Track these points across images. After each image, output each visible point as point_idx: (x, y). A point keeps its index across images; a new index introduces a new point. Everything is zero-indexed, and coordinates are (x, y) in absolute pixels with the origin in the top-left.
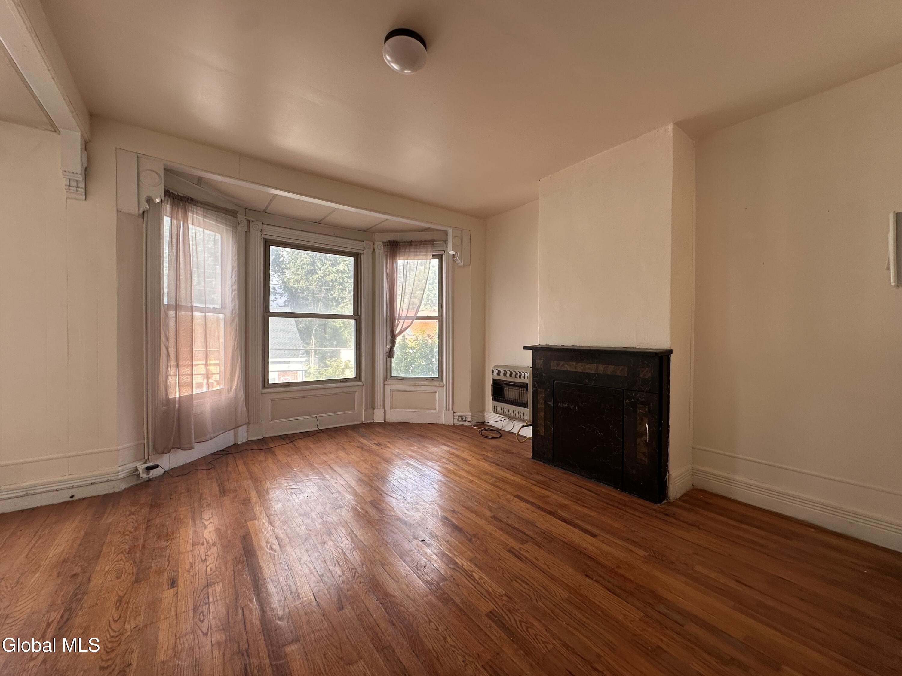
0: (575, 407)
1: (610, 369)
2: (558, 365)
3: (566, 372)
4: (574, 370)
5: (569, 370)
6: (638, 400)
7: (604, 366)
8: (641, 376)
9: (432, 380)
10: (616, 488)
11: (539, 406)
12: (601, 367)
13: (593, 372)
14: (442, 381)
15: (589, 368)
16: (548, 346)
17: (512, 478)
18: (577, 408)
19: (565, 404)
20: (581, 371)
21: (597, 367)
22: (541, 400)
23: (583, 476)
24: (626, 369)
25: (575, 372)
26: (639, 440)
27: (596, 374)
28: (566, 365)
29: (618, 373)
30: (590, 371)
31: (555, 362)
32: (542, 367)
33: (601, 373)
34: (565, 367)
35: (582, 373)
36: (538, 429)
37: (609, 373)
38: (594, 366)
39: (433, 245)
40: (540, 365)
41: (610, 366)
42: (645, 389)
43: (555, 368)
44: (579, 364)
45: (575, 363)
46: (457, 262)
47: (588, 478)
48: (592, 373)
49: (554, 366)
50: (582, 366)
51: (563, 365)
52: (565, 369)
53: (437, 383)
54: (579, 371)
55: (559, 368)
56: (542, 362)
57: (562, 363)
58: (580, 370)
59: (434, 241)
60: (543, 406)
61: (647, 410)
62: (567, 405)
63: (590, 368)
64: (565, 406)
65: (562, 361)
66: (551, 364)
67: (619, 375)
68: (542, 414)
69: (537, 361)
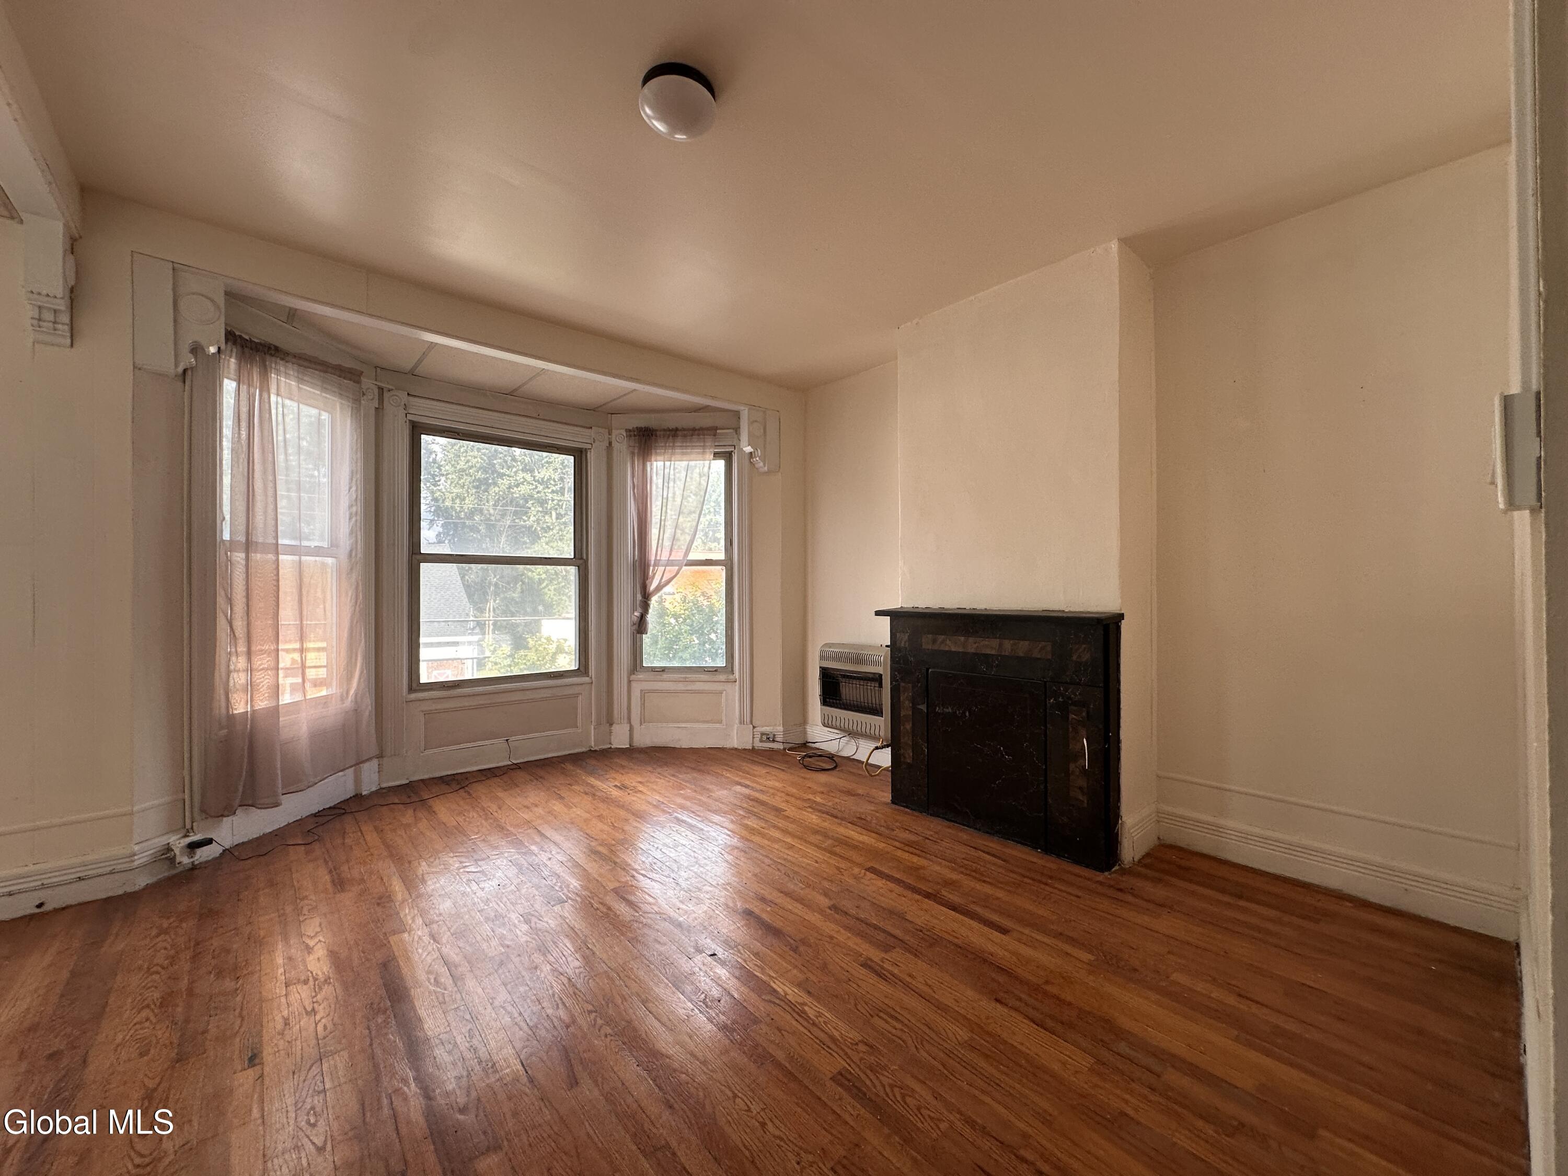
0: (964, 713)
1: (1023, 647)
2: (934, 641)
3: (950, 652)
4: (961, 650)
5: (953, 649)
6: (1069, 698)
7: (1011, 642)
8: (1074, 658)
9: (716, 671)
10: (1035, 848)
11: (903, 713)
12: (1008, 645)
13: (993, 652)
14: (732, 672)
15: (987, 647)
16: (917, 610)
17: (861, 838)
18: (967, 714)
19: (947, 708)
20: (973, 651)
21: (1001, 645)
22: (907, 702)
23: (979, 830)
24: (1049, 648)
25: (963, 653)
26: (1072, 766)
27: (1000, 655)
28: (948, 642)
29: (1036, 654)
30: (988, 651)
31: (930, 636)
32: (907, 646)
33: (1007, 654)
34: (946, 645)
35: (975, 654)
36: (902, 751)
37: (1021, 654)
38: (995, 643)
39: (715, 435)
40: (903, 643)
41: (1022, 643)
42: (1081, 680)
43: (930, 647)
44: (971, 640)
45: (962, 639)
46: (756, 466)
47: (988, 833)
48: (993, 655)
49: (927, 643)
50: (975, 643)
51: (942, 642)
52: (947, 649)
53: (722, 677)
54: (969, 651)
55: (936, 647)
56: (906, 637)
57: (941, 638)
58: (971, 649)
59: (716, 428)
60: (911, 713)
61: (1084, 714)
62: (950, 710)
63: (989, 646)
64: (947, 711)
65: (942, 634)
66: (923, 640)
67: (1038, 656)
68: (908, 726)
69: (898, 635)
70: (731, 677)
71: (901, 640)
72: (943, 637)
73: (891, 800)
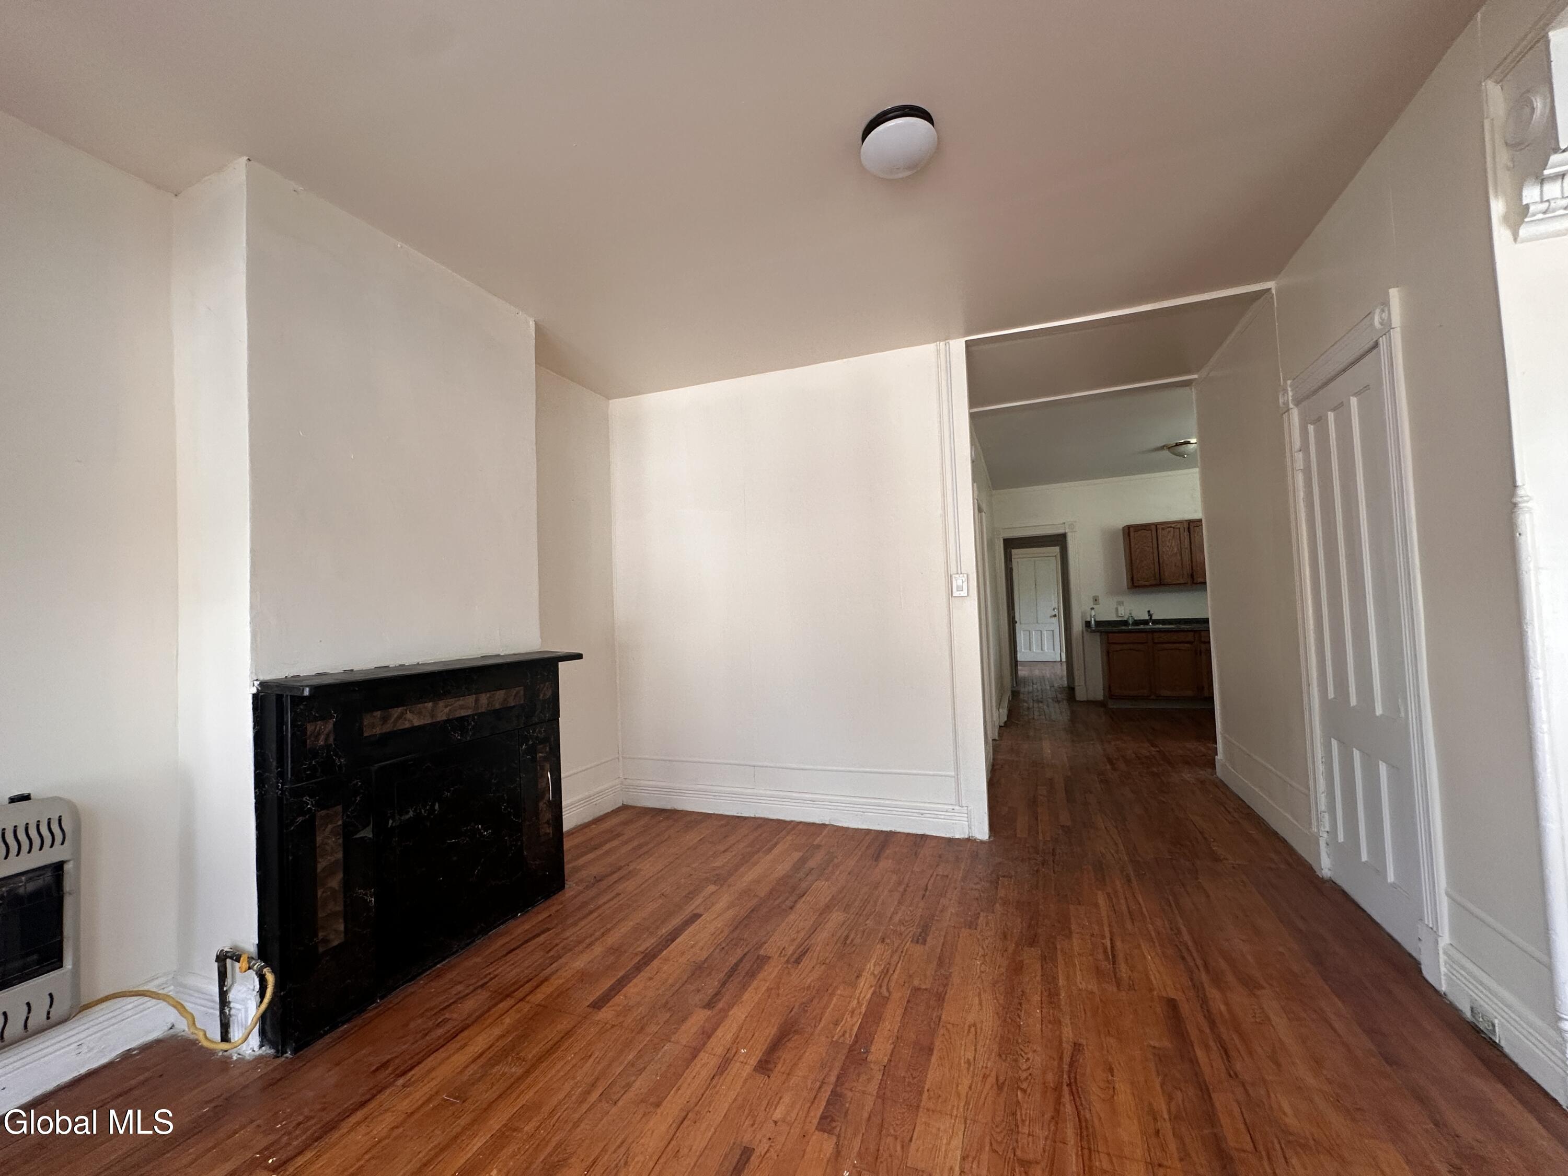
0: (432, 807)
1: (499, 698)
3: (414, 730)
4: (428, 721)
5: (416, 723)
6: (537, 738)
7: (488, 694)
8: (541, 697)
12: (484, 699)
13: (469, 712)
15: (462, 707)
18: (437, 807)
19: (408, 813)
20: (445, 718)
21: (477, 701)
24: (522, 693)
25: (431, 724)
26: (541, 804)
27: (476, 714)
28: (409, 716)
29: (511, 702)
30: (463, 713)
31: (377, 717)
33: (484, 710)
34: (405, 719)
35: (449, 721)
36: (321, 935)
37: (497, 706)
38: (470, 700)
40: (322, 737)
41: (498, 692)
42: (545, 717)
43: (378, 731)
44: (441, 704)
45: (430, 704)
48: (468, 716)
50: (446, 707)
51: (402, 716)
52: (407, 725)
54: (438, 719)
55: (388, 728)
56: (330, 725)
57: (397, 712)
58: (441, 716)
60: (340, 855)
61: (548, 749)
62: (411, 814)
63: (465, 706)
64: (407, 817)
65: (398, 706)
66: (366, 723)
67: (513, 704)
68: (335, 882)
69: (310, 728)
71: (319, 734)
72: (400, 710)
73: (280, 1052)
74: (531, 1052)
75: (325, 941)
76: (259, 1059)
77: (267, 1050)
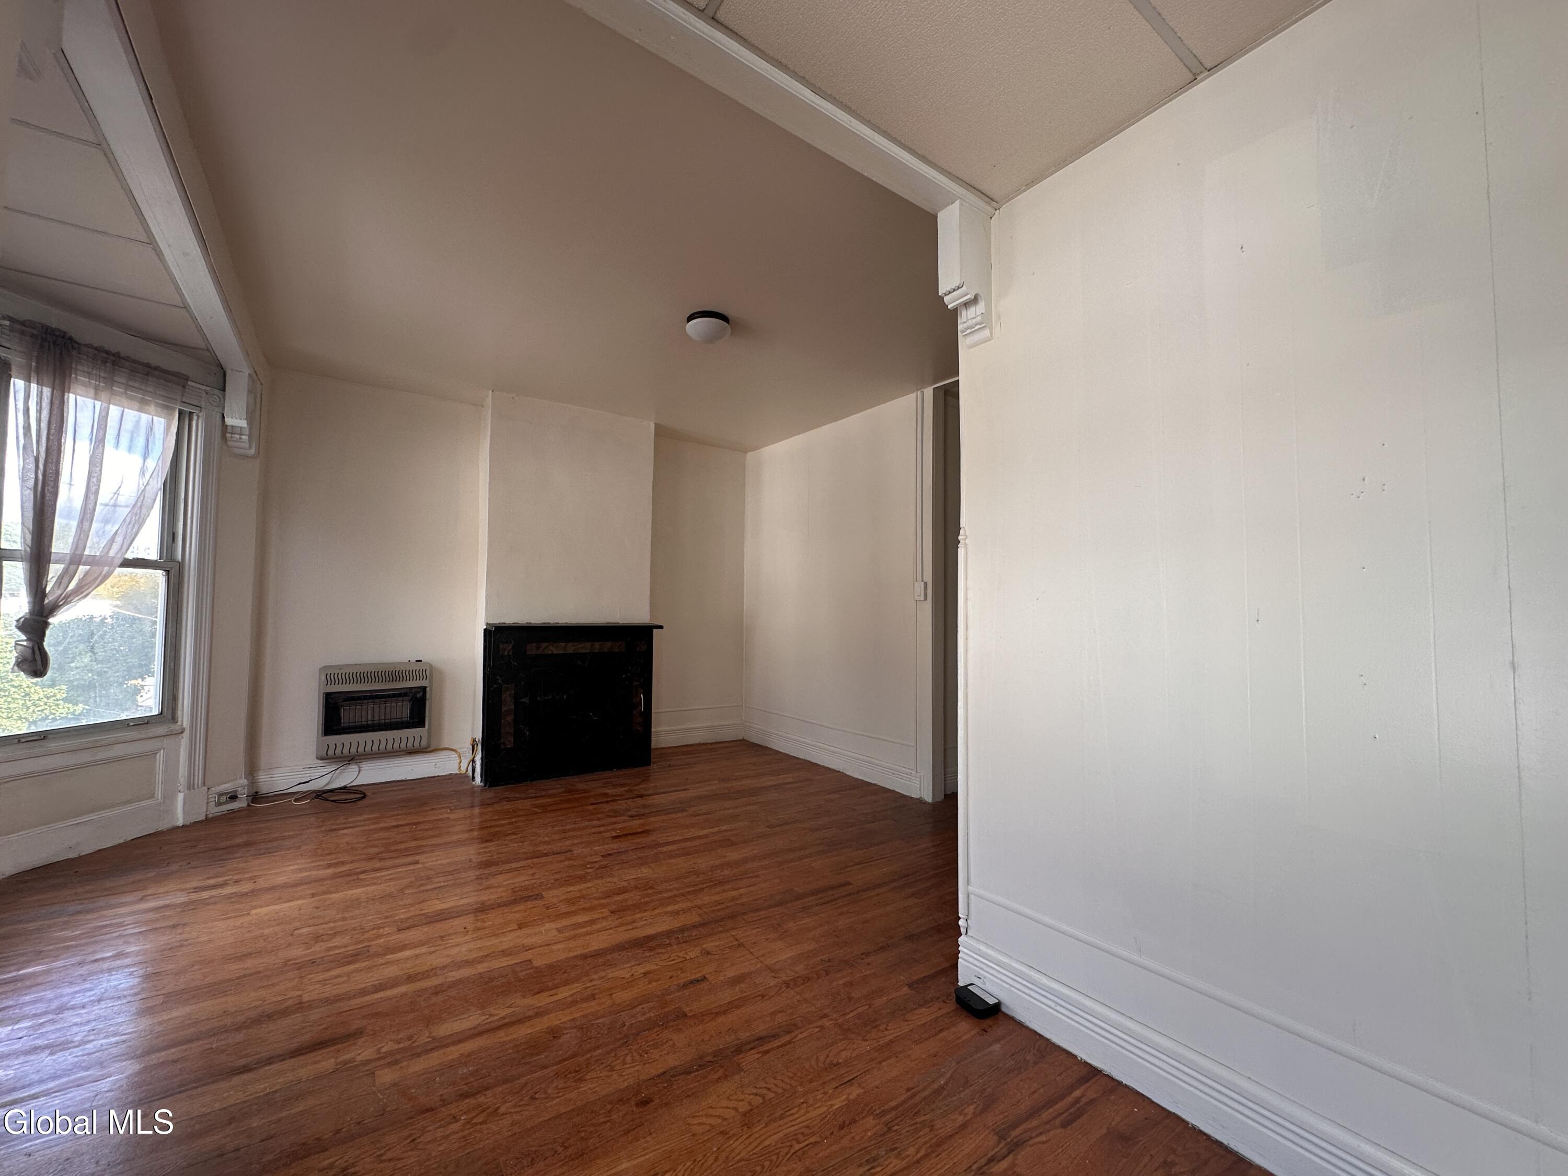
0: (562, 696)
1: (607, 646)
2: (538, 648)
3: (554, 655)
4: (562, 652)
5: (555, 652)
7: (600, 643)
8: (638, 649)
10: (611, 770)
11: (504, 709)
12: (597, 645)
13: (587, 651)
15: (582, 648)
18: (565, 697)
19: (548, 696)
20: (572, 652)
21: (592, 646)
22: (509, 699)
24: (624, 645)
25: (563, 654)
26: (635, 712)
27: (591, 653)
28: (551, 648)
29: (616, 650)
30: (584, 651)
31: (534, 645)
32: (511, 654)
33: (596, 651)
34: (549, 650)
35: (573, 654)
36: (502, 740)
37: (606, 651)
38: (588, 644)
39: (184, 387)
40: (507, 651)
41: (608, 642)
42: (641, 661)
43: (534, 652)
44: (570, 644)
45: (563, 644)
48: (586, 653)
50: (573, 646)
51: (546, 648)
52: (550, 652)
53: (161, 730)
54: (568, 652)
55: (539, 652)
56: (510, 647)
57: (544, 645)
58: (570, 651)
59: (187, 379)
60: (513, 707)
61: (642, 681)
62: (550, 697)
63: (584, 647)
64: (548, 698)
65: (544, 642)
66: (528, 648)
67: (617, 650)
68: (510, 718)
69: (501, 646)
70: (175, 727)
71: (505, 650)
72: (546, 644)
73: (485, 786)
74: (549, 808)
75: (504, 743)
76: (479, 786)
77: (482, 784)
